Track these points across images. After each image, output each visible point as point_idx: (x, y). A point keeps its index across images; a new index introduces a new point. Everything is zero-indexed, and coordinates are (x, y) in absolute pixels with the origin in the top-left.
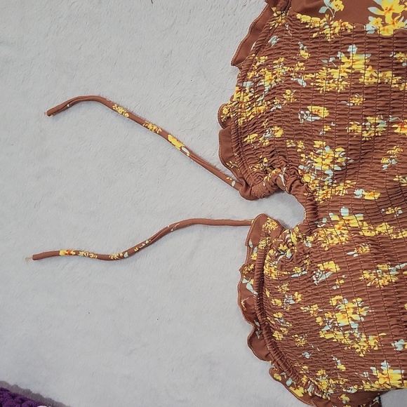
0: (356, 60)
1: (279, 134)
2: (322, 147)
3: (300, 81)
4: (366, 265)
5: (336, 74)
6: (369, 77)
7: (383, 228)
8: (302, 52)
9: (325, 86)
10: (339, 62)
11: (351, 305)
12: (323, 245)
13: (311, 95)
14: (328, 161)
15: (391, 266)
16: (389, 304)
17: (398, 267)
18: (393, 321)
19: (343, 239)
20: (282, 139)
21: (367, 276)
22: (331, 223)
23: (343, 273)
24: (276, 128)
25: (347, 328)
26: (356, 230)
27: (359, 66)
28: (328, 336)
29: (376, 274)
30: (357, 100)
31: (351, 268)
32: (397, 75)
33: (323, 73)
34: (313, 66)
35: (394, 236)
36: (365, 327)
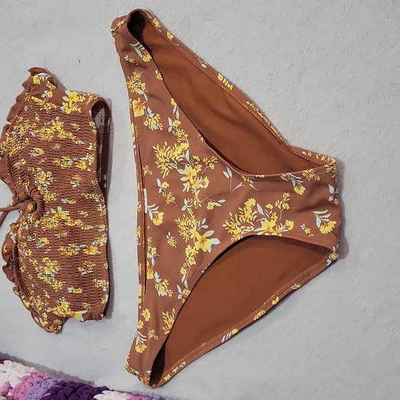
0: (58, 125)
1: (23, 163)
2: (40, 171)
3: (32, 133)
4: (62, 243)
5: (49, 131)
6: (62, 135)
7: (78, 222)
8: (36, 118)
9: (43, 137)
10: (51, 125)
11: (52, 264)
12: (43, 228)
13: (36, 142)
14: (44, 179)
15: (77, 245)
16: (70, 266)
17: (81, 246)
18: (70, 276)
19: (55, 226)
20: (25, 166)
21: (62, 249)
22: (51, 215)
23: (50, 245)
24: (23, 160)
25: (49, 276)
26: (64, 221)
27: (59, 128)
28: (41, 278)
29: (67, 249)
30: (57, 147)
31: (55, 243)
32: (75, 135)
33: (43, 130)
34: (40, 126)
35: (83, 228)
36: (58, 277)
